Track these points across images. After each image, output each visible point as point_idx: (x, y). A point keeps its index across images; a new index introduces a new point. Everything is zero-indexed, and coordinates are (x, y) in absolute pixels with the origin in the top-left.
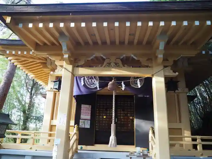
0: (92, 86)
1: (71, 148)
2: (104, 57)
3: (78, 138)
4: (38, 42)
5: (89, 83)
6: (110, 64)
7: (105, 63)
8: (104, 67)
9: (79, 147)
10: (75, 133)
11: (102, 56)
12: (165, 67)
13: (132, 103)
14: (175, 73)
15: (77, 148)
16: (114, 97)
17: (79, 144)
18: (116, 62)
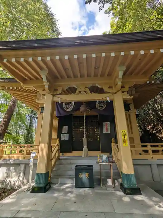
0: (68, 109)
1: (53, 158)
2: (76, 87)
3: (59, 148)
4: (26, 78)
5: (66, 108)
6: (80, 92)
7: (77, 92)
8: (77, 94)
9: (61, 154)
10: (57, 145)
11: (74, 86)
12: (123, 92)
13: (97, 121)
14: (131, 96)
15: (59, 156)
16: (84, 117)
17: (61, 152)
18: (85, 90)
